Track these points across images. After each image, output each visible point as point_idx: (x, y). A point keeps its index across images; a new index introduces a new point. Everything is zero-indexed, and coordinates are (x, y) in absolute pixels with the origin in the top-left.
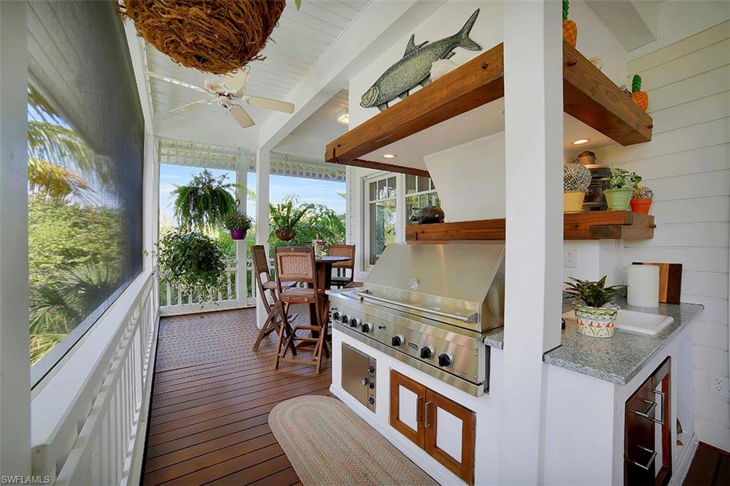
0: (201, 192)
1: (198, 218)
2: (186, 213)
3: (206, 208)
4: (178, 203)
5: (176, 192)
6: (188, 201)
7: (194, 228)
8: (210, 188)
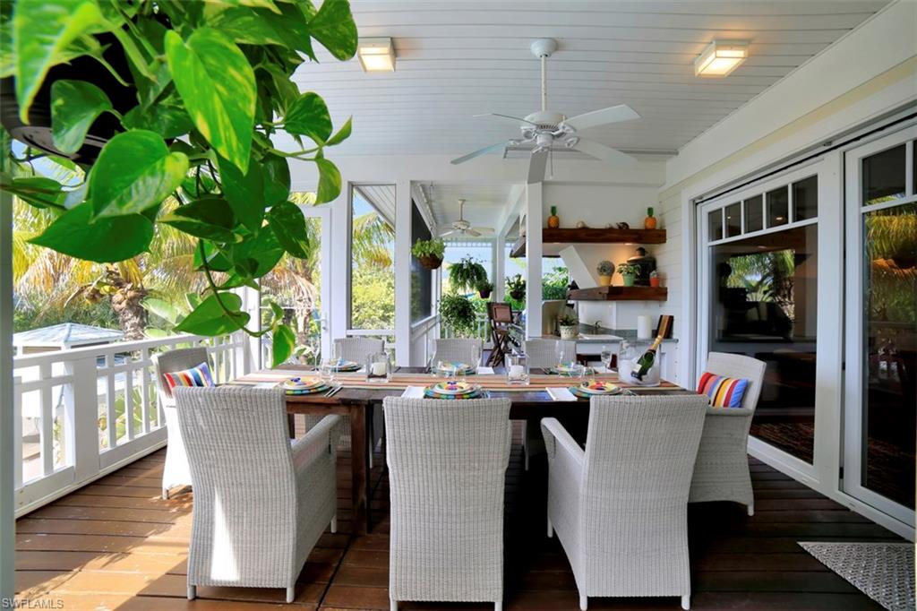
0: (465, 267)
1: (463, 284)
2: (456, 281)
3: (468, 277)
4: (451, 275)
5: (450, 268)
6: (458, 272)
7: (461, 292)
8: (470, 264)
